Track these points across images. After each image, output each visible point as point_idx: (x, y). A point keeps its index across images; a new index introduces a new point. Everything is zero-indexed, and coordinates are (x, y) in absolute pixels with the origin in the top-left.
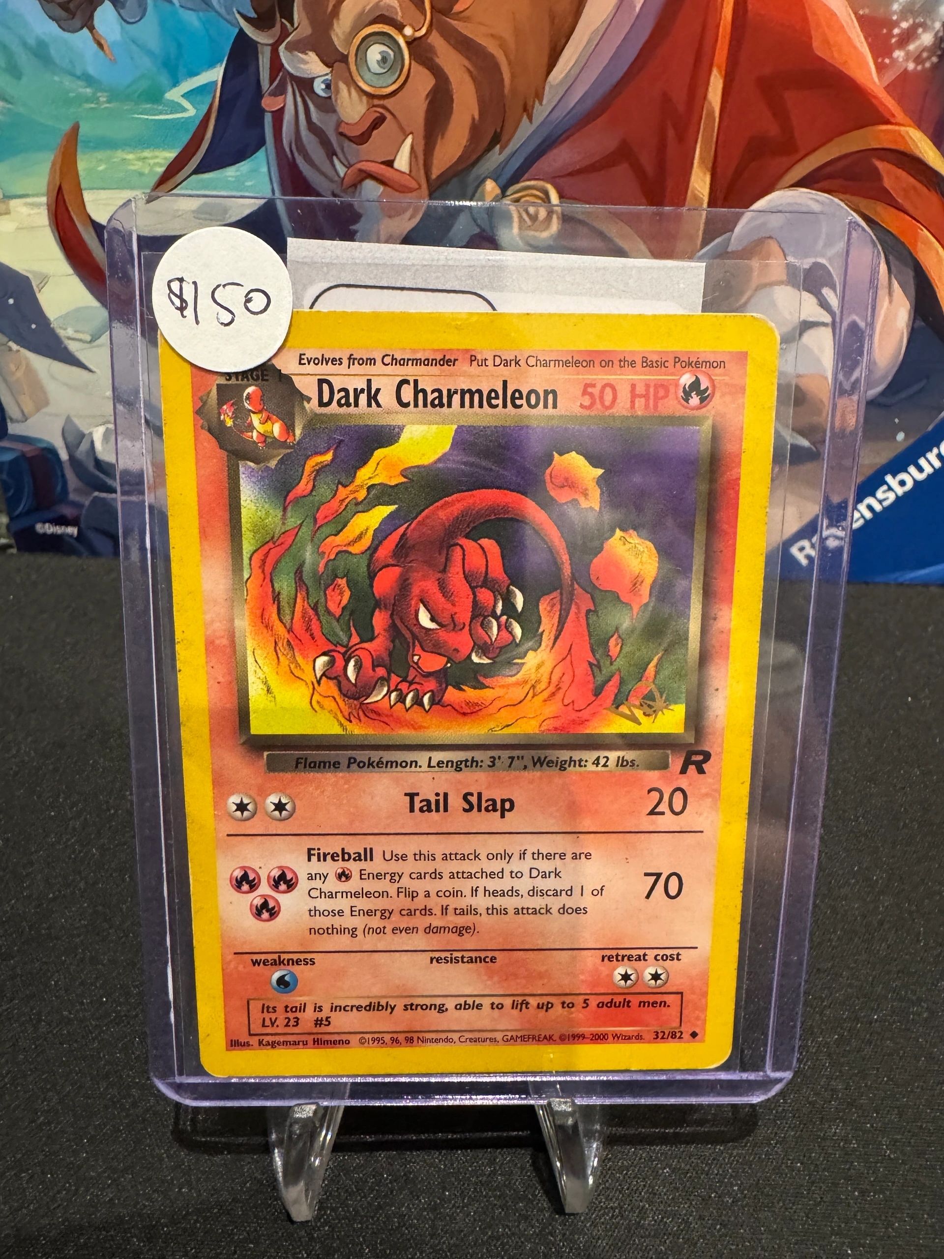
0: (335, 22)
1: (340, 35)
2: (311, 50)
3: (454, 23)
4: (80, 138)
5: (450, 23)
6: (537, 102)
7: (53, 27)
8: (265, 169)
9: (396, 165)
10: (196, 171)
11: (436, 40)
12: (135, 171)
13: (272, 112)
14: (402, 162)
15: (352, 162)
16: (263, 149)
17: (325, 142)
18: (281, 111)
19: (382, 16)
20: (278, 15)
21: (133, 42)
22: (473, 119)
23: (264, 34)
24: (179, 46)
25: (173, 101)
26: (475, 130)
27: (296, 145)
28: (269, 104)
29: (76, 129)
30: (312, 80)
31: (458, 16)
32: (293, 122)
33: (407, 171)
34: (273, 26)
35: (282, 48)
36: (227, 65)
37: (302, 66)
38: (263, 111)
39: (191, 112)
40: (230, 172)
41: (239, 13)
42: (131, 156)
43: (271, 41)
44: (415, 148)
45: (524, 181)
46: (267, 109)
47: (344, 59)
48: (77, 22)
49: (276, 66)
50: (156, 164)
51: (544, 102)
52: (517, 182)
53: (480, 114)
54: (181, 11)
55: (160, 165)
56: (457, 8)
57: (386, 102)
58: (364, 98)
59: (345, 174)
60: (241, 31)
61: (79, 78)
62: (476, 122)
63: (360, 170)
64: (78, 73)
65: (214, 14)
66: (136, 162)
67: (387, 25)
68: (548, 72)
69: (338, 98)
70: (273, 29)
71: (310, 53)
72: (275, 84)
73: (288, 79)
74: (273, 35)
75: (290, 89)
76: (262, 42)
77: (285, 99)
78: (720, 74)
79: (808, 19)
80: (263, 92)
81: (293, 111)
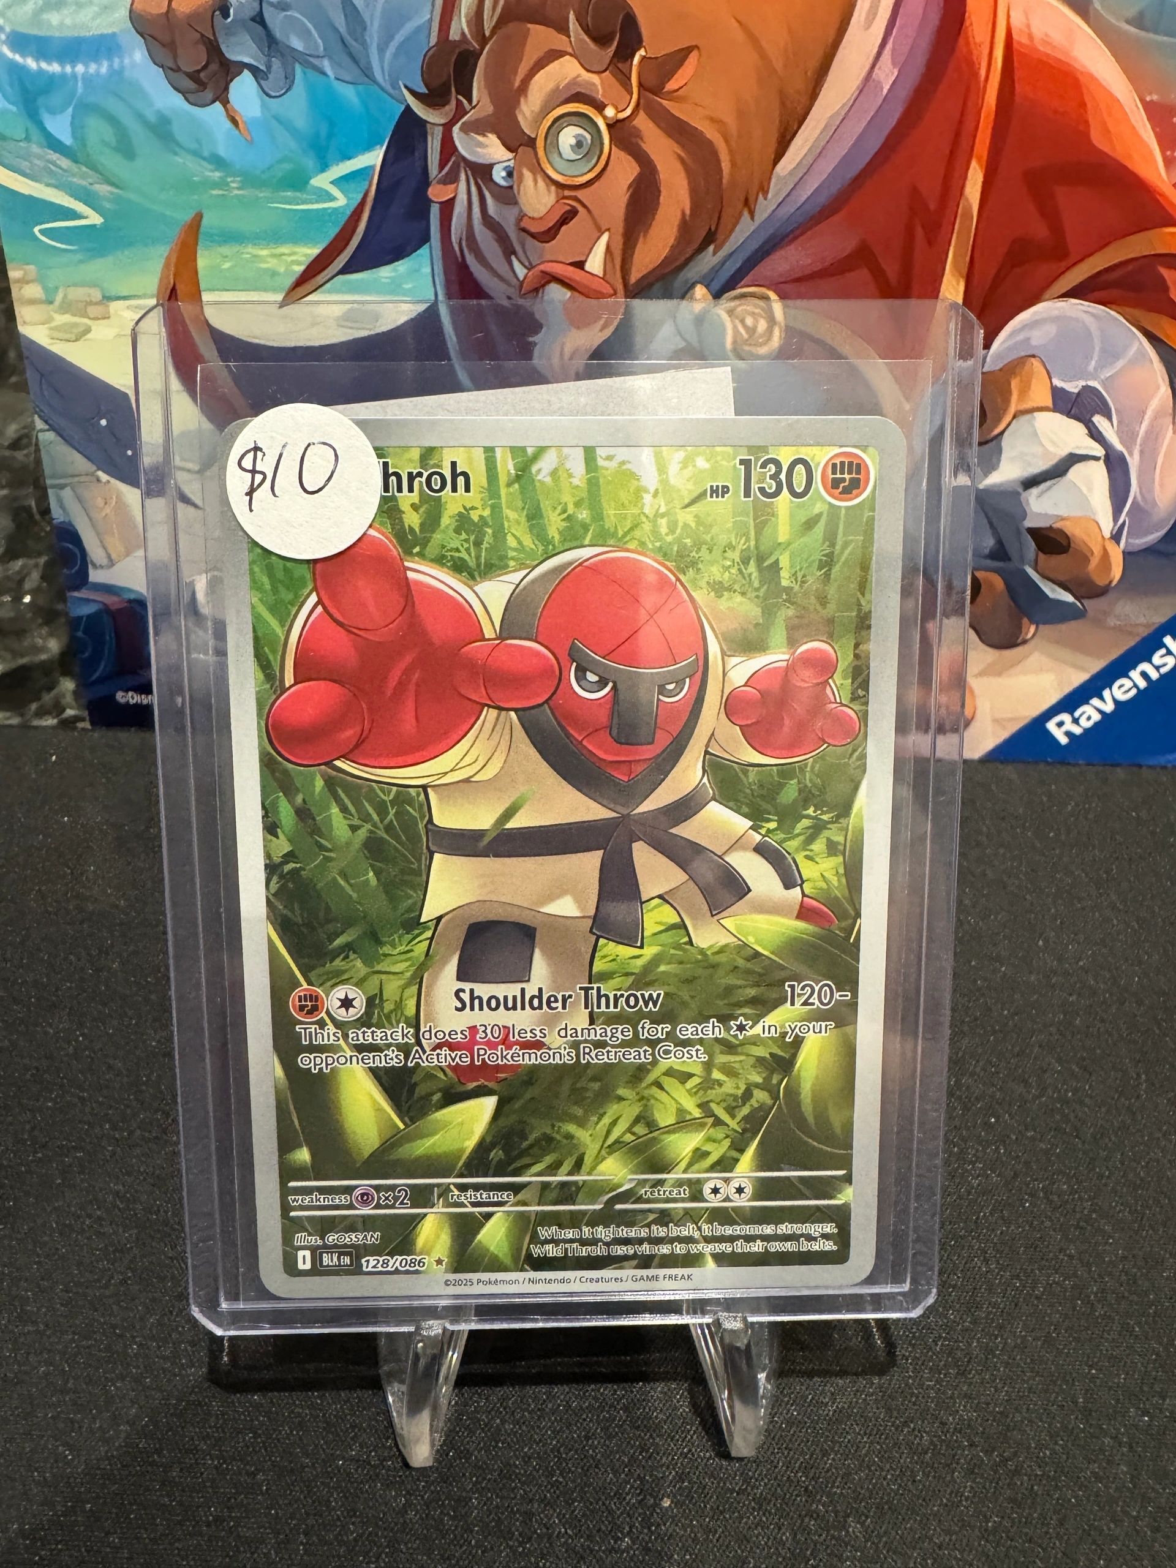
0: (522, 100)
1: (528, 114)
2: (490, 132)
3: (665, 103)
4: (202, 229)
5: (661, 104)
6: (761, 195)
7: (178, 100)
8: (428, 270)
9: (588, 267)
10: (344, 271)
11: (643, 122)
12: (267, 270)
13: (441, 203)
14: (595, 263)
15: (534, 264)
16: (427, 246)
17: (502, 238)
18: (453, 199)
19: (578, 94)
20: (453, 89)
21: (277, 118)
22: (683, 214)
23: (436, 112)
24: (332, 124)
25: (321, 189)
26: (685, 227)
27: (467, 240)
28: (437, 193)
29: (199, 217)
30: (490, 167)
31: (672, 96)
32: (465, 215)
33: (601, 275)
34: (447, 102)
35: (456, 129)
36: (388, 147)
37: (479, 150)
38: (432, 201)
39: (342, 201)
40: (385, 273)
42: (264, 253)
43: (443, 121)
44: (613, 248)
45: (742, 287)
46: (434, 199)
47: (531, 142)
48: (209, 95)
49: (448, 148)
50: (293, 262)
51: (770, 196)
52: (734, 289)
53: (692, 209)
55: (299, 263)
56: (671, 86)
57: (579, 194)
58: (553, 188)
59: (525, 278)
60: (408, 108)
61: (204, 159)
62: (687, 218)
63: (542, 272)
64: (206, 154)
65: (376, 87)
66: (269, 259)
67: (585, 104)
68: (776, 161)
69: (522, 188)
70: (447, 107)
71: (490, 135)
72: (447, 169)
73: (462, 165)
74: (446, 114)
75: (463, 177)
76: (432, 121)
77: (457, 188)
78: (981, 166)
79: (1085, 105)
80: (431, 179)
81: (466, 202)
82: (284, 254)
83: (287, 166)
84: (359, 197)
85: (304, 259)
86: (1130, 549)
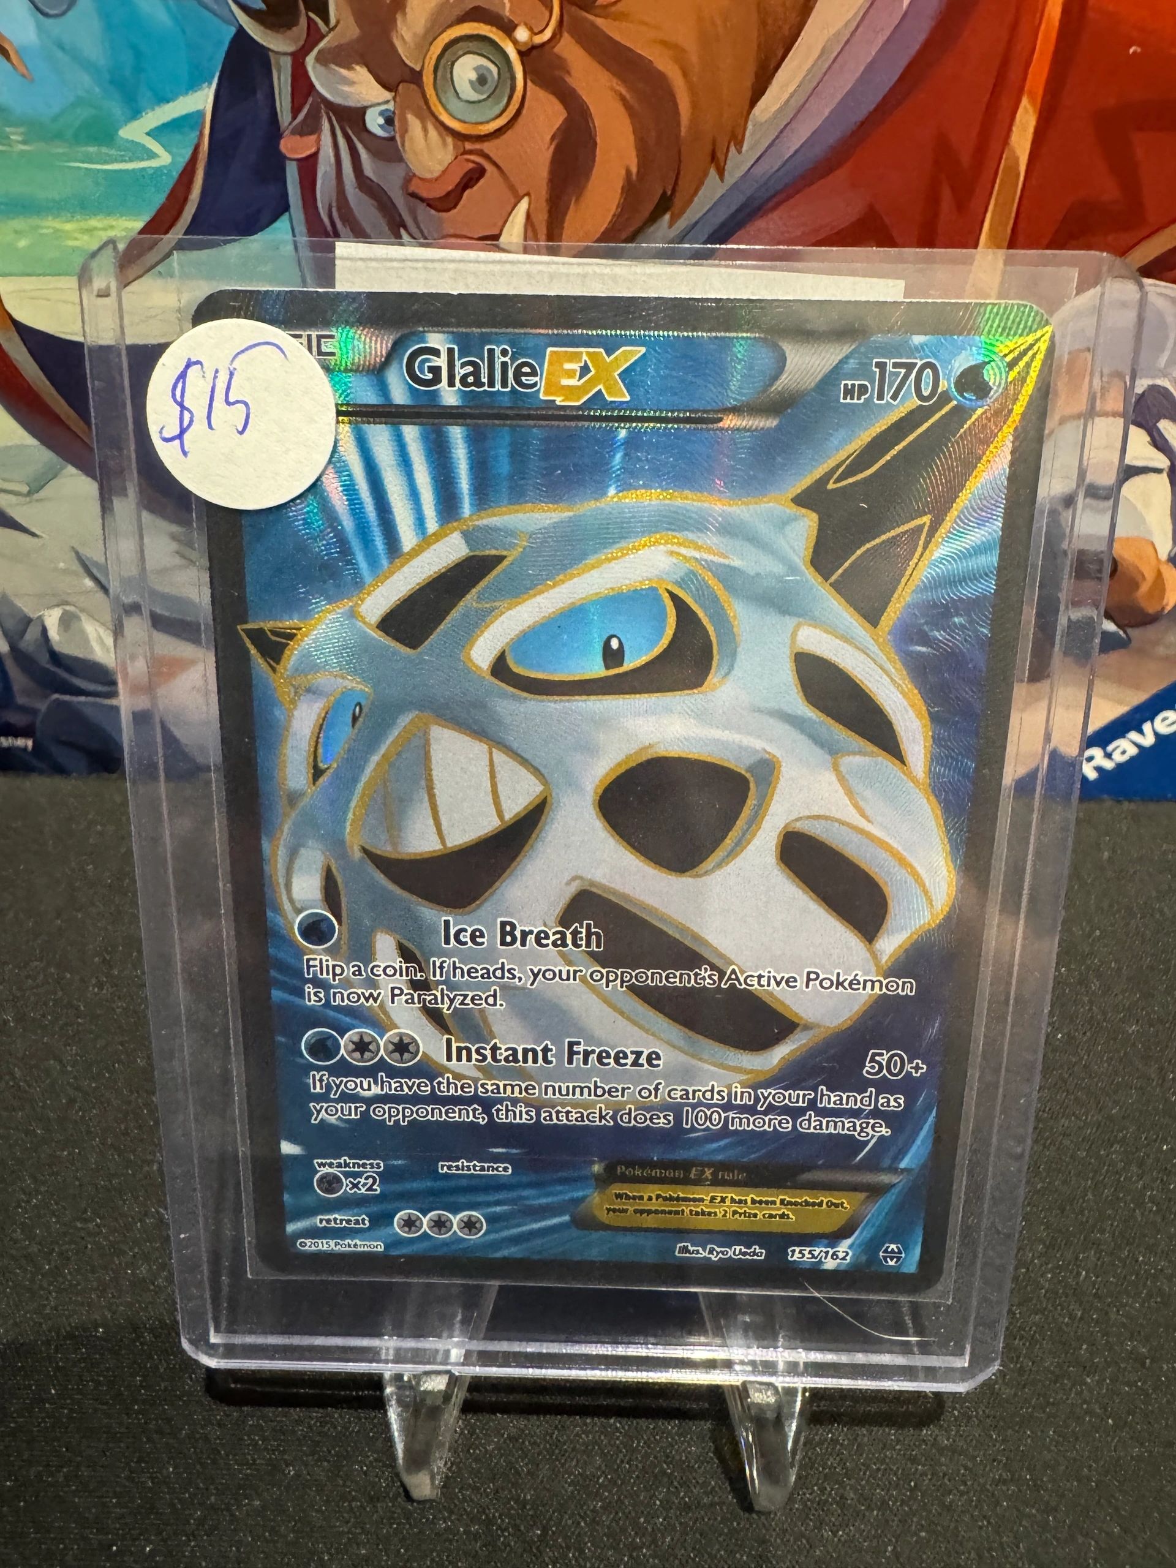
0: (399, 17)
1: (408, 37)
2: (358, 64)
3: (599, 21)
5: (593, 24)
6: (733, 148)
9: (502, 242)
11: (569, 49)
13: (298, 160)
14: (512, 237)
15: (430, 238)
16: (286, 217)
17: (385, 205)
18: (315, 155)
19: (476, 9)
20: (301, 7)
21: (61, 47)
22: (628, 172)
23: (279, 36)
26: (631, 190)
27: (339, 209)
28: (293, 147)
30: (361, 112)
31: (604, 11)
32: (334, 176)
34: (295, 23)
35: (310, 60)
36: (219, 85)
37: (346, 88)
38: (285, 158)
39: (164, 159)
43: (291, 48)
44: (533, 216)
46: (288, 155)
47: (416, 77)
49: (302, 86)
51: (745, 148)
53: (640, 166)
55: (118, 239)
57: (486, 147)
58: (449, 140)
60: (241, 32)
62: (634, 177)
66: (79, 236)
67: (487, 23)
68: (753, 102)
69: (406, 139)
70: (294, 29)
71: (358, 68)
72: (301, 116)
73: (323, 109)
74: (297, 39)
75: (326, 126)
76: (276, 49)
77: (319, 140)
78: (1034, 107)
80: (282, 128)
81: (332, 159)
83: (84, 113)
85: (124, 234)
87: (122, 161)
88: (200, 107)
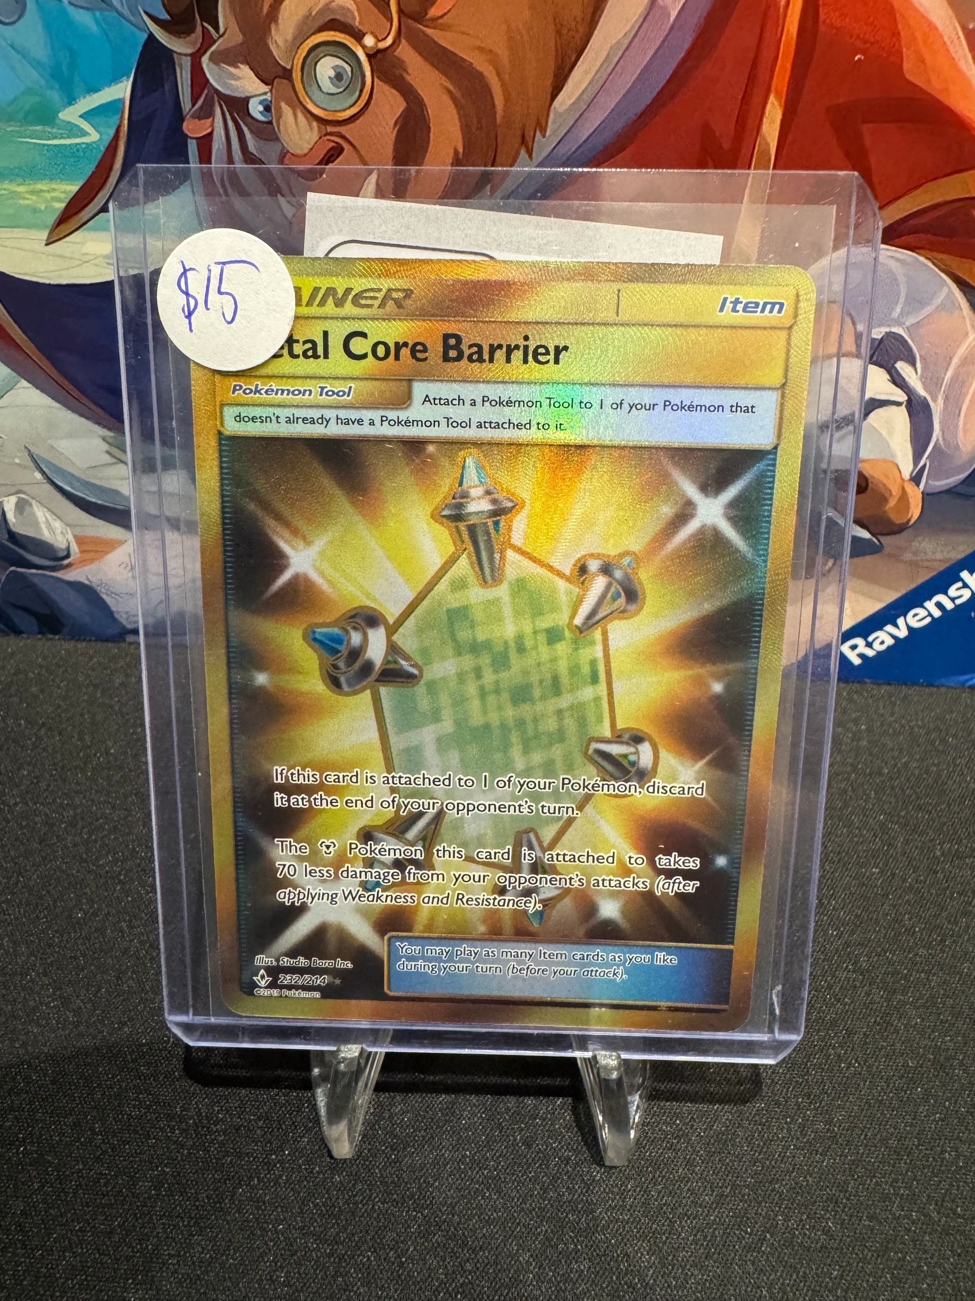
0: (273, 26)
1: (281, 43)
2: (242, 63)
3: (429, 31)
5: (423, 32)
6: (538, 133)
8: (192, 208)
10: (104, 210)
11: (405, 52)
12: (28, 206)
13: (197, 138)
16: (187, 183)
18: (210, 134)
19: (333, 20)
21: (12, 47)
22: (456, 152)
23: (182, 41)
24: (72, 53)
25: (69, 122)
27: (230, 179)
28: (193, 128)
30: (246, 100)
31: (436, 23)
32: (225, 152)
34: (192, 30)
35: (205, 60)
36: (135, 79)
37: (233, 82)
38: (186, 137)
39: (94, 137)
41: (146, 13)
42: (21, 189)
43: (190, 51)
44: (383, 186)
46: (189, 134)
47: (287, 74)
49: (199, 81)
50: (52, 199)
51: (548, 134)
53: (465, 146)
54: (71, 10)
55: (59, 200)
56: (433, 12)
57: (343, 130)
58: (315, 124)
59: (294, 217)
60: (151, 38)
62: (461, 156)
65: (114, 13)
66: (28, 196)
67: (341, 31)
68: (554, 97)
69: (281, 122)
70: (193, 35)
71: (241, 66)
72: (199, 103)
73: (216, 98)
74: (194, 43)
75: (218, 110)
76: (179, 51)
77: (212, 125)
78: (780, 102)
79: (899, 34)
80: (185, 113)
81: (224, 139)
82: (42, 191)
83: (31, 100)
84: (112, 132)
85: (62, 196)
86: (929, 491)
87: (62, 138)
88: (121, 96)
